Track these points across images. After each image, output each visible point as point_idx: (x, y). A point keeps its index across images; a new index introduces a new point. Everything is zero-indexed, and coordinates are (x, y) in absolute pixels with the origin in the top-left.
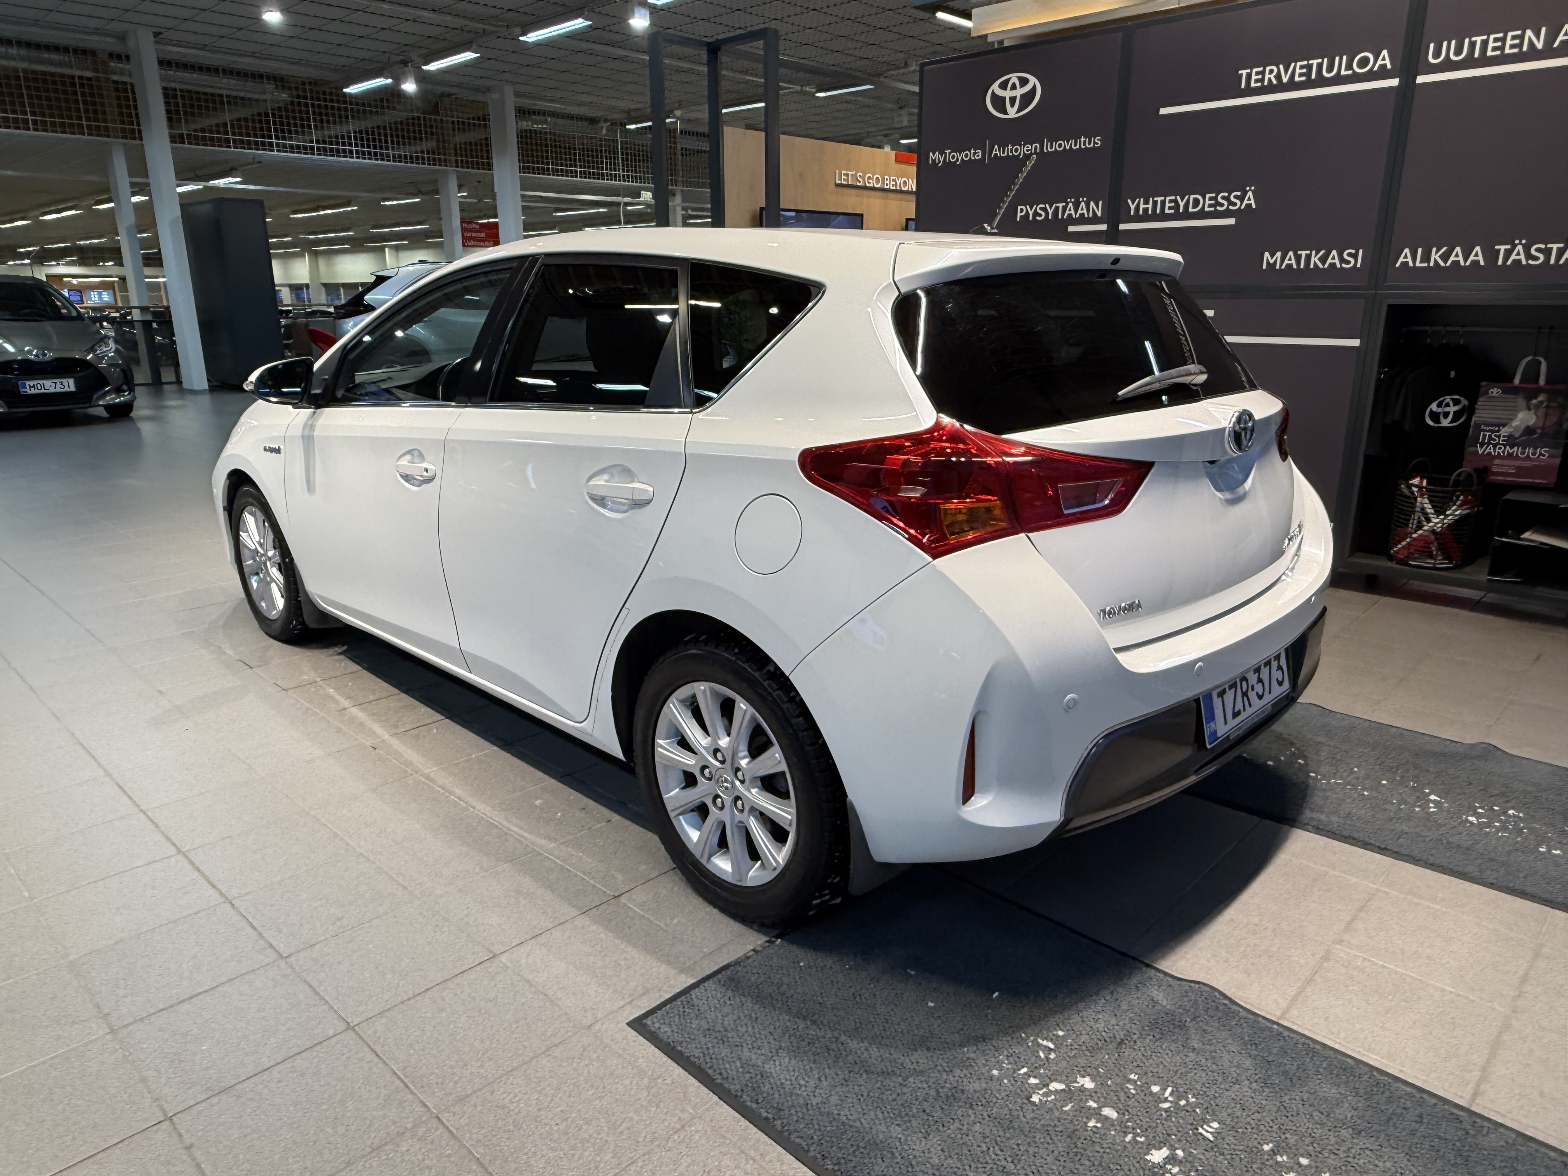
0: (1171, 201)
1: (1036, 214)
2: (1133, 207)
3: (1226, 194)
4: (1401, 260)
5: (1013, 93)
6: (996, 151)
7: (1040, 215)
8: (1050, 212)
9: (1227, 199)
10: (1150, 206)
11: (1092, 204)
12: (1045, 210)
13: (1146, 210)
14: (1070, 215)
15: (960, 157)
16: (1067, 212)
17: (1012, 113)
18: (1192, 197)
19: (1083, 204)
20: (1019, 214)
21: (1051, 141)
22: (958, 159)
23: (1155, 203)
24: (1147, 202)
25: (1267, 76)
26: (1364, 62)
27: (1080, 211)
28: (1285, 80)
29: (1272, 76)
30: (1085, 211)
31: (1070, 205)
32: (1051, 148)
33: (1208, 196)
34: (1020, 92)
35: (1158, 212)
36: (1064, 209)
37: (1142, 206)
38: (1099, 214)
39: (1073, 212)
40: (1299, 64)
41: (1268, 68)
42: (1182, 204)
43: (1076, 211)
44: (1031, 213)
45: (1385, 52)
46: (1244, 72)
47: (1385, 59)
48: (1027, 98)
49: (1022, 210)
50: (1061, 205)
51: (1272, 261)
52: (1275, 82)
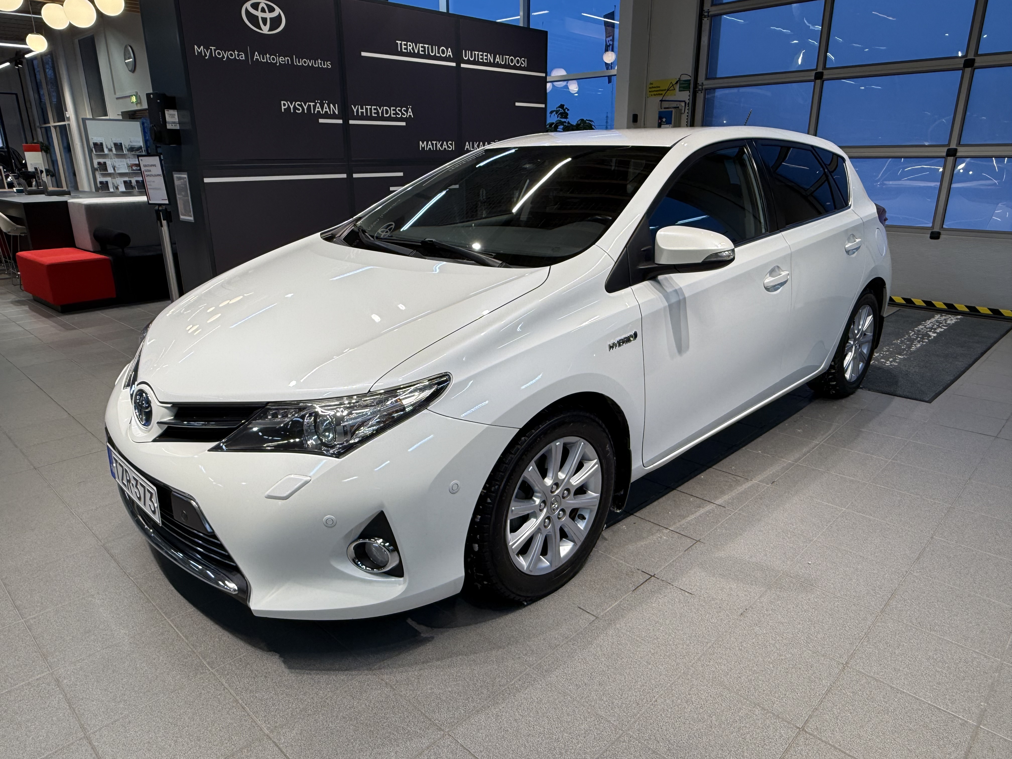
0: (375, 109)
1: (295, 108)
2: (355, 110)
3: (400, 109)
4: (466, 147)
5: (264, 15)
6: (257, 56)
7: (299, 110)
8: (305, 108)
9: (400, 111)
10: (364, 111)
11: (331, 105)
12: (301, 106)
13: (362, 113)
14: (319, 112)
15: (226, 55)
16: (317, 109)
17: (265, 30)
18: (385, 108)
19: (326, 105)
20: (283, 107)
21: (299, 57)
22: (223, 57)
23: (366, 109)
24: (362, 108)
25: (409, 48)
26: (443, 52)
27: (324, 110)
28: (416, 52)
29: (411, 48)
30: (328, 110)
31: (318, 105)
32: (299, 62)
33: (392, 108)
34: (268, 15)
35: (369, 115)
36: (315, 107)
37: (360, 111)
38: (337, 113)
39: (320, 109)
40: (421, 45)
41: (409, 43)
42: (380, 112)
43: (322, 110)
44: (292, 107)
45: (449, 49)
46: (399, 42)
47: (449, 53)
48: (275, 22)
49: (284, 105)
50: (312, 104)
51: (423, 146)
52: (412, 52)
